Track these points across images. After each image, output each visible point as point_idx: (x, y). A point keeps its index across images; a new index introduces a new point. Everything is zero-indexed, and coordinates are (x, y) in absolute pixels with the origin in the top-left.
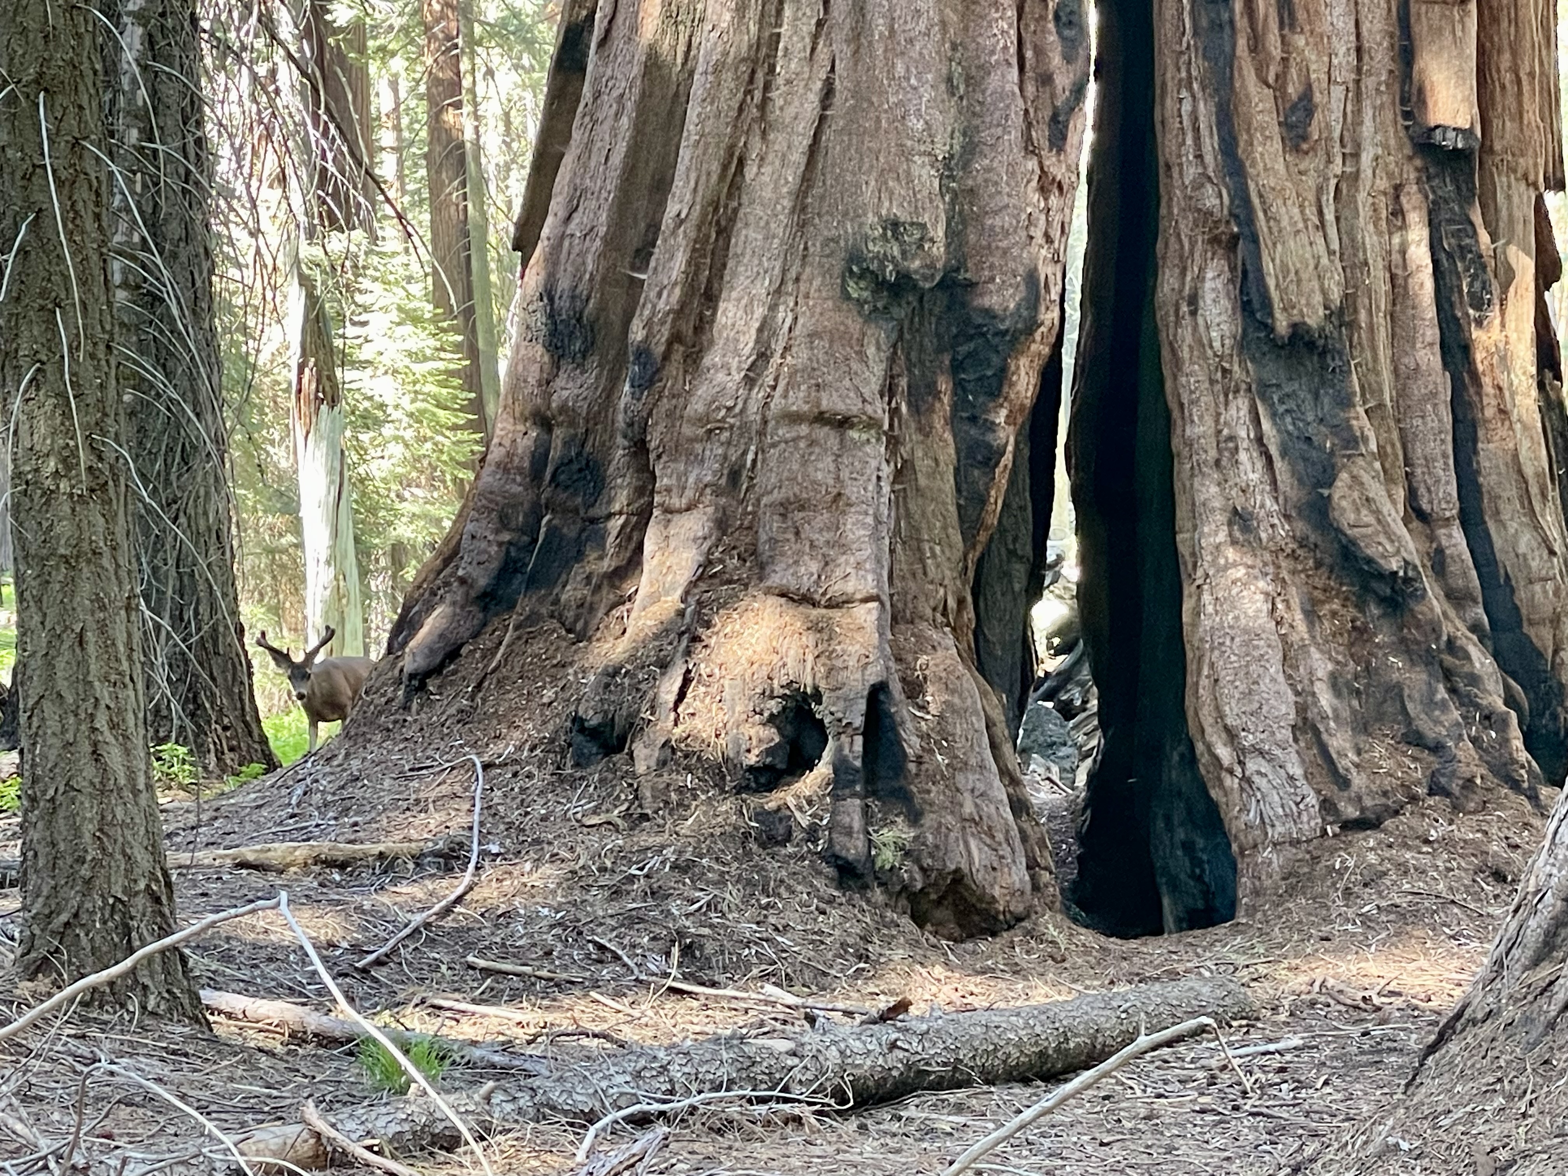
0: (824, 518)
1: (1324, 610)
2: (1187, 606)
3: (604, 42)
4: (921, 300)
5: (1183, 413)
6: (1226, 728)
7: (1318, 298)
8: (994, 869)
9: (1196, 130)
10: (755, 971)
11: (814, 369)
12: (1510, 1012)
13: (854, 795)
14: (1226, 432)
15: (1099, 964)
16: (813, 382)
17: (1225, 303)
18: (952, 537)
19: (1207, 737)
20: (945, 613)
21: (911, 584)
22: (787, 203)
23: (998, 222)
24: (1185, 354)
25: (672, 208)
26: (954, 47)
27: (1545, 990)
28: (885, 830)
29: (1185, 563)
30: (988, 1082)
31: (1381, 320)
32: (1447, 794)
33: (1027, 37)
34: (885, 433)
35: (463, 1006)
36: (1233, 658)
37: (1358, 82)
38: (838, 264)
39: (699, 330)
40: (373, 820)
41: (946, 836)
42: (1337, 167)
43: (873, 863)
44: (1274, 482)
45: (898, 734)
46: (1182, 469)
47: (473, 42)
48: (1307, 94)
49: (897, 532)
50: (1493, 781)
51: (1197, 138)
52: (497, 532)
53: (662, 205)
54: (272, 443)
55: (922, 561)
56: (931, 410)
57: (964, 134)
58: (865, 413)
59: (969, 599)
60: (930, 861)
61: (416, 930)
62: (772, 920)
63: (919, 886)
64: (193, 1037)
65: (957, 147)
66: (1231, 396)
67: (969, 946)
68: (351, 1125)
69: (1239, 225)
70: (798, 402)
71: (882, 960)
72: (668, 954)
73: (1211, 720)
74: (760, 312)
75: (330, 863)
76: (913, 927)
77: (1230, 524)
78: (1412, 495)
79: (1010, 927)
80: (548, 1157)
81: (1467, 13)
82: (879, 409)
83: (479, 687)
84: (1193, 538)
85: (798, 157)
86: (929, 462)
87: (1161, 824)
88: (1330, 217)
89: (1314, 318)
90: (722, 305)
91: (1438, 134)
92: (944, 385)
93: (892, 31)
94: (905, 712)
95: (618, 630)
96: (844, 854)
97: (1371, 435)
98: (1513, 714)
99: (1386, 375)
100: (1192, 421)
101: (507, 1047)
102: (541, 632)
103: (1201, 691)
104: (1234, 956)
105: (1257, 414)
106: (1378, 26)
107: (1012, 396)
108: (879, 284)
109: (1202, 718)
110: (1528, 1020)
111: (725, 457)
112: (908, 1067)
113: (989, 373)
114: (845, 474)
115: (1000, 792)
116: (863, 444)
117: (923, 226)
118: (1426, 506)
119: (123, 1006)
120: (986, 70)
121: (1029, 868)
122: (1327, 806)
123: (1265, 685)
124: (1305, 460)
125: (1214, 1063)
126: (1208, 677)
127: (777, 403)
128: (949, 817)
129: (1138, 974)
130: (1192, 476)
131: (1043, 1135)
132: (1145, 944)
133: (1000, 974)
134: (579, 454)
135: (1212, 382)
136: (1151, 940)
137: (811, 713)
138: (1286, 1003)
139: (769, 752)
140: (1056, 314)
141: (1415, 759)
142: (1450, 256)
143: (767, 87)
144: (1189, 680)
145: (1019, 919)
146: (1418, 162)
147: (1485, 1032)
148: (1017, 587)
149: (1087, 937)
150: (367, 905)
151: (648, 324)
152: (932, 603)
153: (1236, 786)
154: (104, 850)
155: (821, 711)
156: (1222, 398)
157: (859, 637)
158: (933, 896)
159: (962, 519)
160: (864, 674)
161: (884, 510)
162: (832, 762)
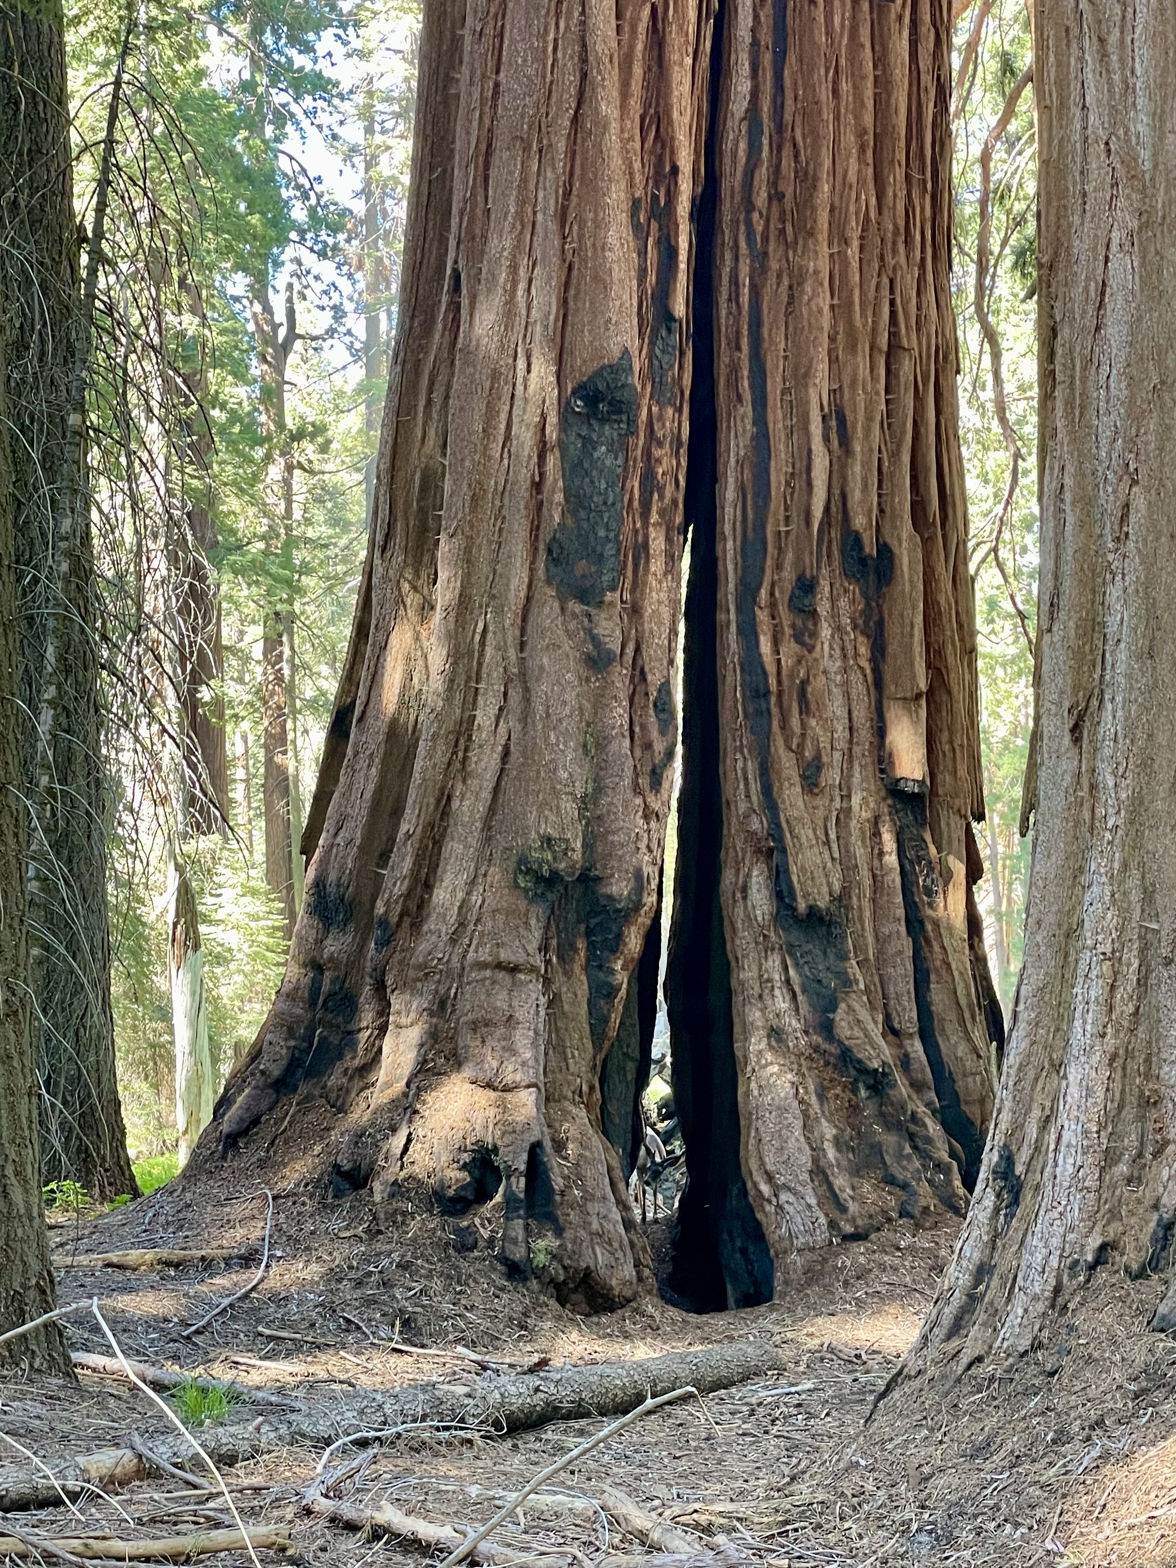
0: (501, 1031)
1: (831, 1094)
2: (741, 1090)
3: (361, 719)
4: (566, 889)
5: (738, 963)
6: (766, 1172)
7: (825, 889)
8: (612, 1267)
9: (746, 779)
10: (451, 1337)
11: (495, 934)
12: (932, 1371)
13: (519, 1217)
14: (766, 976)
15: (681, 1331)
16: (495, 942)
17: (765, 892)
18: (586, 1045)
19: (754, 1178)
20: (581, 1096)
21: (559, 1076)
22: (478, 824)
23: (616, 838)
24: (739, 925)
25: (404, 828)
26: (588, 725)
27: (955, 1356)
28: (540, 1241)
29: (740, 1062)
30: (602, 1414)
31: (866, 904)
32: (911, 1216)
33: (636, 719)
34: (542, 976)
35: (253, 1362)
36: (771, 1125)
37: (850, 749)
38: (512, 865)
39: (420, 907)
40: (198, 1234)
41: (580, 1245)
42: (837, 804)
43: (532, 1263)
44: (797, 1010)
45: (548, 1177)
46: (737, 1000)
47: (295, 712)
48: (818, 757)
49: (549, 1042)
50: (942, 1208)
51: (747, 784)
52: (286, 1040)
53: (396, 826)
54: (156, 974)
55: (566, 1060)
56: (572, 960)
57: (595, 781)
58: (528, 963)
59: (597, 1085)
60: (569, 1262)
61: (225, 1310)
62: (463, 1302)
63: (562, 1278)
64: (65, 1386)
65: (590, 790)
66: (769, 953)
67: (595, 1319)
68: (163, 1449)
69: (774, 840)
70: (484, 955)
71: (537, 1329)
72: (393, 1326)
73: (756, 1166)
74: (460, 895)
75: (168, 1264)
76: (558, 1306)
77: (769, 1037)
78: (888, 1018)
79: (623, 1307)
80: (297, 1470)
81: (919, 706)
82: (538, 961)
83: (272, 1143)
84: (744, 1046)
85: (486, 795)
86: (571, 995)
87: (725, 1236)
88: (833, 836)
89: (823, 902)
90: (436, 891)
91: (902, 783)
92: (581, 944)
93: (548, 715)
94: (553, 1161)
95: (364, 1105)
96: (512, 1257)
97: (861, 979)
98: (955, 1164)
99: (870, 940)
100: (744, 969)
101: (280, 1391)
102: (313, 1107)
103: (750, 1147)
104: (771, 1326)
105: (786, 964)
106: (863, 713)
107: (626, 951)
108: (539, 879)
109: (751, 1165)
110: (944, 1377)
111: (437, 992)
112: (547, 1404)
113: (611, 936)
114: (515, 1003)
115: (616, 1215)
116: (527, 983)
117: (568, 841)
118: (896, 1026)
119: (17, 1365)
120: (608, 739)
121: (635, 1266)
122: (832, 1224)
123: (792, 1143)
124: (818, 994)
125: (754, 1400)
126: (754, 1138)
127: (471, 955)
128: (582, 1232)
129: (707, 1339)
130: (744, 1005)
131: (636, 1451)
132: (713, 1318)
133: (615, 1338)
134: (341, 988)
135: (757, 943)
136: (719, 1315)
137: (491, 1162)
138: (805, 1358)
139: (463, 1188)
140: (654, 898)
141: (890, 1193)
142: (911, 862)
143: (466, 750)
144: (742, 1139)
145: (629, 1301)
146: (890, 802)
147: (916, 1383)
148: (629, 1077)
149: (673, 1312)
150: (192, 1292)
151: (387, 903)
152: (572, 1088)
153: (773, 1211)
154: (8, 1257)
155: (497, 1161)
156: (763, 954)
157: (523, 1111)
158: (571, 1286)
159: (592, 1033)
160: (526, 1136)
161: (541, 1026)
162: (504, 1195)
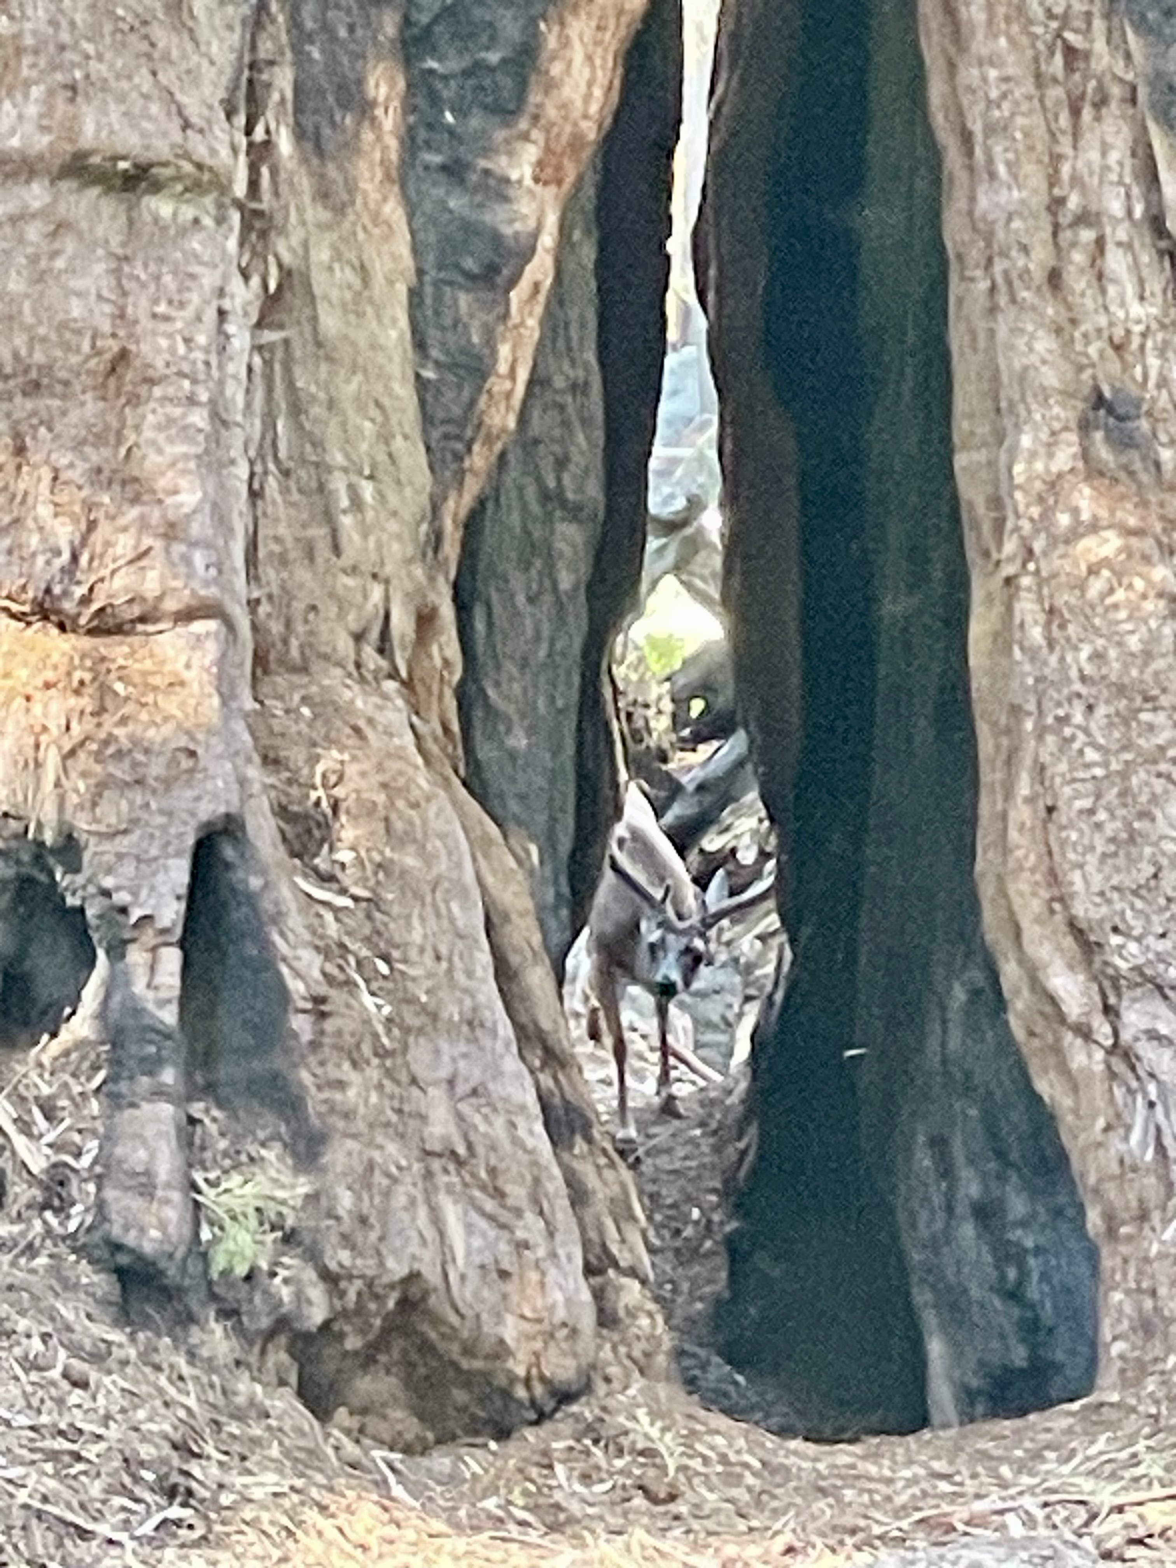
0: (86, 409)
2: (980, 626)
5: (970, 153)
6: (1074, 927)
8: (504, 1275)
11: (62, 48)
13: (159, 1093)
14: (1074, 202)
15: (758, 1504)
16: (59, 77)
18: (405, 462)
19: (1029, 948)
20: (384, 648)
21: (303, 574)
24: (975, 11)
28: (235, 1180)
29: (976, 526)
34: (239, 205)
36: (1091, 755)
41: (387, 1194)
43: (204, 1257)
45: (266, 945)
46: (969, 292)
55: (329, 518)
56: (351, 146)
58: (187, 157)
59: (447, 612)
60: (345, 1256)
63: (317, 1315)
66: (1087, 114)
67: (441, 1462)
70: (23, 128)
71: (226, 1499)
73: (1036, 906)
76: (303, 1417)
77: (1085, 427)
79: (541, 1418)
82: (222, 145)
84: (991, 464)
86: (346, 275)
87: (924, 1160)
92: (384, 85)
94: (286, 892)
96: (130, 1239)
100: (993, 176)
103: (1013, 835)
104: (1088, 1484)
105: (1151, 158)
107: (551, 112)
109: (1017, 903)
113: (493, 57)
114: (139, 306)
115: (519, 1085)
116: (183, 232)
121: (589, 1271)
126: (1030, 800)
128: (392, 1148)
129: (853, 1532)
130: (993, 310)
132: (874, 1456)
133: (514, 1530)
135: (1039, 79)
137: (54, 893)
145: (565, 1397)
148: (566, 580)
149: (728, 1436)
152: (353, 621)
153: (1099, 1068)
155: (76, 888)
156: (1064, 120)
157: (170, 705)
158: (353, 1343)
159: (427, 419)
160: (182, 797)
161: (235, 393)
162: (102, 1015)
